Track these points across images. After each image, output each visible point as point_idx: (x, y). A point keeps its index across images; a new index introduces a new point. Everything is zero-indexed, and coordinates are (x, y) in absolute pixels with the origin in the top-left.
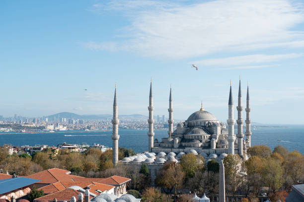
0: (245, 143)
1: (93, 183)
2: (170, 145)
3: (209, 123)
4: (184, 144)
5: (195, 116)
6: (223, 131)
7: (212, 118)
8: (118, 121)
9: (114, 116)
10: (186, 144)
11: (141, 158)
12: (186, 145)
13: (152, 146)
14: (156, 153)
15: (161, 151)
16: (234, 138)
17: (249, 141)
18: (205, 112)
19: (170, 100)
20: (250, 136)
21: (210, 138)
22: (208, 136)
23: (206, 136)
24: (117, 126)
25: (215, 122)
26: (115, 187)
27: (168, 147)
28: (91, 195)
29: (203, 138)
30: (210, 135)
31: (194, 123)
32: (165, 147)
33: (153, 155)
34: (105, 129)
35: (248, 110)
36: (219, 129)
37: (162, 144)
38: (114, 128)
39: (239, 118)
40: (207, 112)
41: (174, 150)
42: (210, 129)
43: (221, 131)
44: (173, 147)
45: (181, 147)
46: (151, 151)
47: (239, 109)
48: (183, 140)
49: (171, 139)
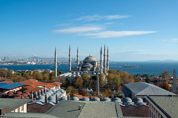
0: (106, 69)
1: (47, 85)
2: (78, 70)
3: (93, 61)
4: (83, 69)
5: (87, 58)
7: (94, 59)
9: (55, 58)
10: (84, 69)
11: (66, 75)
13: (70, 70)
15: (74, 72)
16: (103, 67)
17: (108, 68)
18: (91, 57)
19: (78, 52)
20: (108, 66)
21: (93, 67)
26: (56, 86)
27: (77, 71)
28: (46, 90)
29: (90, 67)
31: (87, 61)
32: (76, 71)
33: (71, 73)
34: (52, 63)
35: (108, 56)
36: (97, 63)
37: (74, 69)
38: (55, 63)
39: (104, 59)
42: (93, 63)
44: (79, 70)
45: (82, 70)
46: (70, 72)
47: (104, 55)
48: (83, 67)
49: (78, 67)
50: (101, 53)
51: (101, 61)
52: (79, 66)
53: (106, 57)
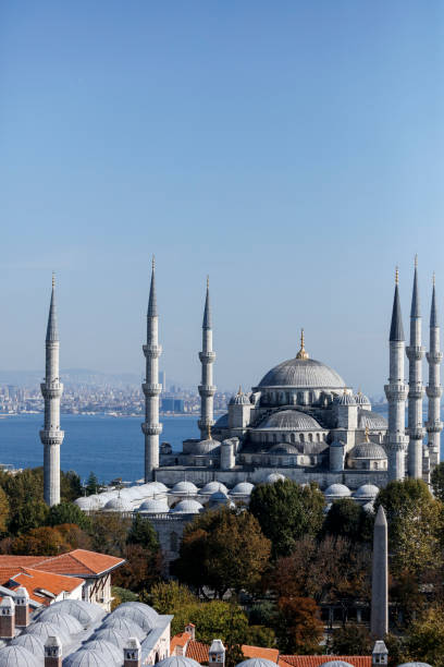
0: (427, 454)
1: (23, 571)
2: (210, 462)
3: (323, 395)
4: (249, 457)
5: (281, 375)
6: (364, 419)
8: (59, 387)
9: (48, 372)
10: (258, 458)
11: (129, 499)
12: (258, 460)
13: (155, 462)
14: (168, 486)
15: (182, 479)
17: (437, 449)
18: (311, 362)
19: (205, 327)
20: (438, 434)
21: (329, 440)
22: (321, 433)
23: (314, 435)
24: (56, 403)
25: (340, 392)
26: (84, 583)
29: (306, 439)
30: (326, 433)
33: (159, 488)
35: (432, 359)
36: (353, 412)
37: (182, 458)
38: (47, 411)
40: (318, 363)
41: (222, 475)
42: (328, 412)
43: (359, 421)
44: (217, 467)
46: (151, 477)
47: (412, 355)
48: (248, 444)
49: (211, 445)
50: (394, 336)
51: (392, 395)
52: (223, 429)
53: (422, 366)
